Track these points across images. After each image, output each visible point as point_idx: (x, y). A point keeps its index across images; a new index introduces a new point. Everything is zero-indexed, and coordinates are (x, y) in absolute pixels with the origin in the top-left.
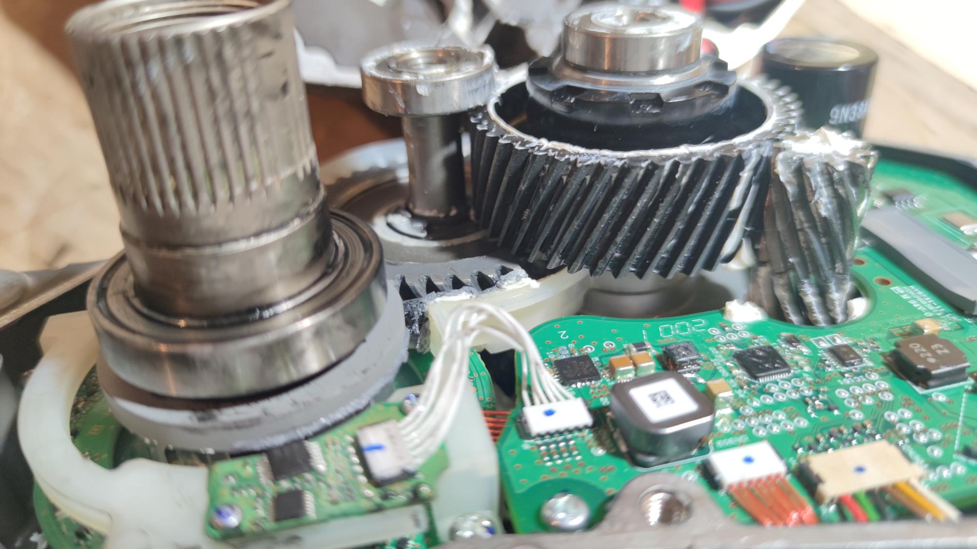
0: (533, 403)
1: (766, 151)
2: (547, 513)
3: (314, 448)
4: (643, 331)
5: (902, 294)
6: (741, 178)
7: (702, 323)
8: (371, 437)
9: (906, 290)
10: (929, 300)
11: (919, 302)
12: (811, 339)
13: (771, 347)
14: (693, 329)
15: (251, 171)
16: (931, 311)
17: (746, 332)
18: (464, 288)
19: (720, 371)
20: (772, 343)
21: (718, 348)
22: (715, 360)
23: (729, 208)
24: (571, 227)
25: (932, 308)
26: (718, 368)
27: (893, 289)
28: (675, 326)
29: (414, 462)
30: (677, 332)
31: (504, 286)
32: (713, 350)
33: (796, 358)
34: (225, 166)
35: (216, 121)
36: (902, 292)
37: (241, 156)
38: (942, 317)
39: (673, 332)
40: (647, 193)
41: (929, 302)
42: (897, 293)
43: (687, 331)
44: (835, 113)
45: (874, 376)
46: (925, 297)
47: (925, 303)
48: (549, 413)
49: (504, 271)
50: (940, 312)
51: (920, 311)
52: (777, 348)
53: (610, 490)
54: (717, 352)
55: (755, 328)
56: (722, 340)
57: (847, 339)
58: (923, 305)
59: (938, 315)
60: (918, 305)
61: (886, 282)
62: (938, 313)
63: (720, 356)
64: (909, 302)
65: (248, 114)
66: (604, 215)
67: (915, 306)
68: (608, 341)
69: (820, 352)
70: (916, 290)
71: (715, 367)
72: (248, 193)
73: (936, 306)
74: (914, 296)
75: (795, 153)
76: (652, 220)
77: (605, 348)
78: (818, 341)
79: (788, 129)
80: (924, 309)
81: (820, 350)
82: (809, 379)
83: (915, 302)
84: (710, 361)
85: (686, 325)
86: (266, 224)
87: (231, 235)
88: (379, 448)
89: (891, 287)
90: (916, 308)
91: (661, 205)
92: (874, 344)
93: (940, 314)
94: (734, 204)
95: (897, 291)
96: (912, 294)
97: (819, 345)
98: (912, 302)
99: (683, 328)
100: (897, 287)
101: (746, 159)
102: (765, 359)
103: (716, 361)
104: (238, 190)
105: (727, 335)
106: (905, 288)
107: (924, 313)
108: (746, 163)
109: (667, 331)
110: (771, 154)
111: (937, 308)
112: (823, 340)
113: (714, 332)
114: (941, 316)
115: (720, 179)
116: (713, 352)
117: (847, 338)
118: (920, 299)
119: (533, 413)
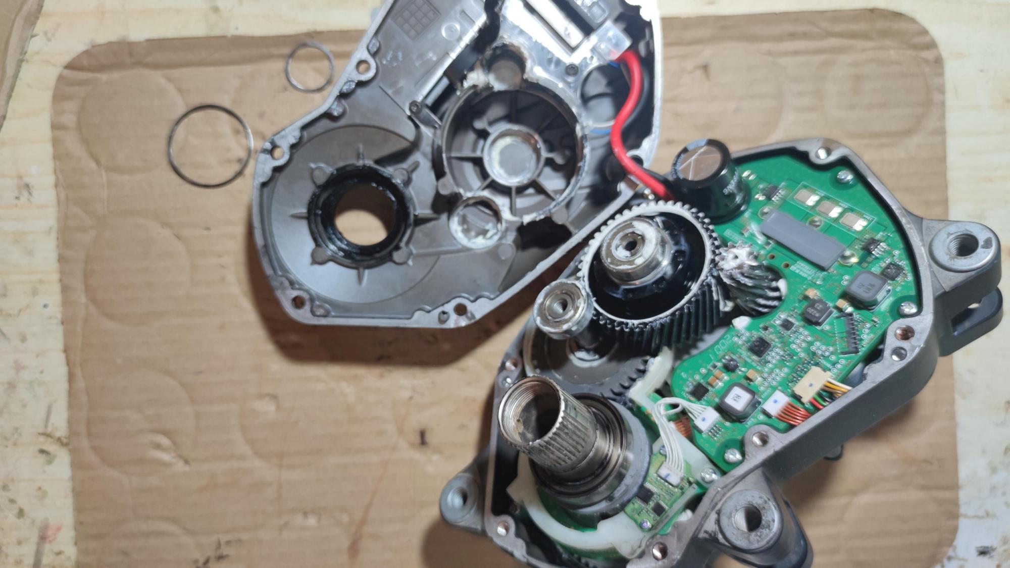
0: (696, 418)
1: (715, 273)
2: (726, 458)
3: (648, 485)
4: (710, 355)
5: (796, 271)
6: (713, 290)
7: (729, 337)
8: (663, 472)
11: (804, 272)
13: (760, 338)
14: (727, 342)
16: (810, 275)
17: (746, 332)
18: (636, 380)
19: (747, 361)
20: (758, 334)
21: (741, 349)
22: (742, 355)
23: (714, 301)
25: (810, 273)
26: (745, 359)
27: (791, 268)
28: (720, 345)
29: (682, 474)
30: (722, 348)
31: (650, 370)
32: (739, 350)
33: (771, 336)
36: (795, 268)
38: (815, 277)
41: (807, 269)
42: (793, 270)
43: (725, 345)
45: (801, 330)
46: (805, 267)
48: (704, 420)
49: (646, 362)
50: (813, 274)
51: (806, 278)
52: (761, 335)
53: (740, 438)
54: (741, 351)
55: (749, 328)
56: (740, 342)
61: (787, 266)
63: (744, 352)
67: (803, 275)
68: (702, 369)
69: (777, 328)
70: (800, 263)
74: (800, 270)
75: (727, 270)
77: (702, 373)
78: (774, 321)
80: (807, 275)
81: (777, 326)
82: (779, 345)
84: (741, 357)
85: (723, 342)
88: (668, 475)
92: (795, 311)
96: (799, 267)
97: (775, 323)
98: (801, 273)
99: (723, 344)
100: (792, 266)
102: (760, 345)
105: (741, 339)
106: (795, 265)
107: (808, 278)
109: (719, 350)
110: (718, 273)
112: (776, 320)
113: (735, 339)
115: (705, 296)
116: (739, 352)
117: (784, 313)
118: (803, 269)
119: (698, 423)
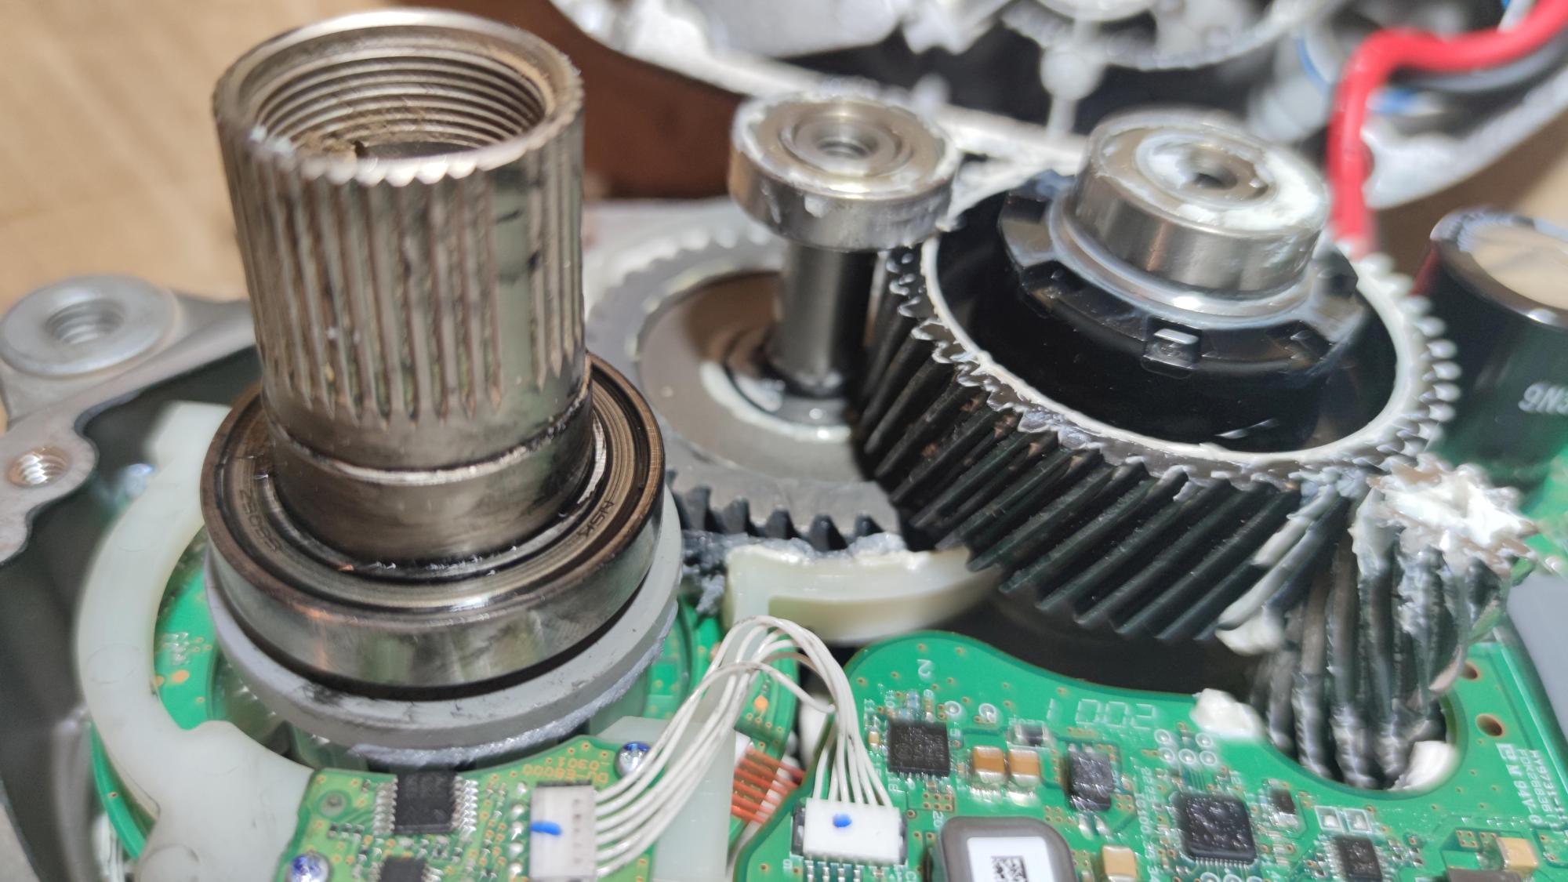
0: (826, 795)
1: (1348, 487)
4: (1052, 701)
5: (1511, 763)
6: (1288, 523)
7: (1150, 714)
8: (548, 808)
9: (1521, 755)
10: (1550, 790)
11: (1531, 790)
12: (1316, 807)
13: (1241, 805)
14: (1133, 722)
15: (452, 380)
16: (1542, 813)
17: (1213, 754)
18: (795, 540)
19: (1140, 819)
20: (1248, 792)
21: (1155, 774)
22: (1142, 795)
23: (1251, 559)
24: (984, 510)
25: (1547, 807)
26: (1139, 812)
27: (1500, 746)
28: (1105, 706)
30: (1105, 720)
31: (857, 556)
32: (1146, 772)
33: (1278, 836)
34: (410, 370)
35: (406, 304)
36: (1513, 758)
37: (438, 358)
38: (1556, 833)
39: (1097, 719)
40: (1118, 508)
41: (1549, 794)
42: (1504, 758)
43: (1120, 722)
44: (1534, 393)
46: (1547, 782)
47: (1540, 792)
48: (841, 823)
49: (872, 523)
50: (1556, 821)
51: (1525, 808)
52: (1251, 804)
54: (1151, 781)
55: (1233, 752)
56: (1169, 759)
57: (1376, 826)
58: (1535, 797)
59: (1551, 825)
60: (1528, 795)
61: (1494, 729)
62: (1552, 820)
63: (1153, 791)
64: (1515, 783)
65: (461, 300)
66: (1041, 514)
67: (1523, 794)
68: (990, 703)
69: (1320, 837)
70: (1539, 762)
71: (1136, 808)
72: (441, 412)
73: (1557, 807)
74: (1529, 774)
75: (1395, 512)
76: (1115, 546)
77: (979, 715)
78: (1326, 814)
79: (1409, 449)
80: (1534, 806)
81: (1322, 833)
83: (1525, 787)
84: (1132, 795)
85: (1123, 709)
86: (466, 454)
87: (405, 462)
89: (1500, 742)
90: (1520, 799)
91: (1137, 530)
92: (1417, 851)
93: (1556, 825)
94: (1262, 557)
95: (1505, 755)
96: (1529, 768)
97: (1323, 820)
98: (1521, 786)
99: (1117, 716)
100: (1509, 746)
101: (1306, 497)
102: (1221, 824)
103: (1141, 798)
104: (426, 404)
105: (1181, 752)
106: (1523, 751)
107: (1530, 814)
108: (1304, 501)
109: (1090, 714)
110: (1355, 494)
111: (1557, 810)
112: (1335, 816)
113: (1163, 738)
114: (1556, 829)
115: (1249, 518)
116: (1144, 777)
117: (1377, 824)
118: (1536, 783)
119: (818, 813)
